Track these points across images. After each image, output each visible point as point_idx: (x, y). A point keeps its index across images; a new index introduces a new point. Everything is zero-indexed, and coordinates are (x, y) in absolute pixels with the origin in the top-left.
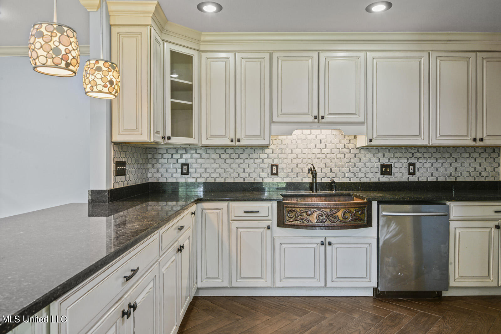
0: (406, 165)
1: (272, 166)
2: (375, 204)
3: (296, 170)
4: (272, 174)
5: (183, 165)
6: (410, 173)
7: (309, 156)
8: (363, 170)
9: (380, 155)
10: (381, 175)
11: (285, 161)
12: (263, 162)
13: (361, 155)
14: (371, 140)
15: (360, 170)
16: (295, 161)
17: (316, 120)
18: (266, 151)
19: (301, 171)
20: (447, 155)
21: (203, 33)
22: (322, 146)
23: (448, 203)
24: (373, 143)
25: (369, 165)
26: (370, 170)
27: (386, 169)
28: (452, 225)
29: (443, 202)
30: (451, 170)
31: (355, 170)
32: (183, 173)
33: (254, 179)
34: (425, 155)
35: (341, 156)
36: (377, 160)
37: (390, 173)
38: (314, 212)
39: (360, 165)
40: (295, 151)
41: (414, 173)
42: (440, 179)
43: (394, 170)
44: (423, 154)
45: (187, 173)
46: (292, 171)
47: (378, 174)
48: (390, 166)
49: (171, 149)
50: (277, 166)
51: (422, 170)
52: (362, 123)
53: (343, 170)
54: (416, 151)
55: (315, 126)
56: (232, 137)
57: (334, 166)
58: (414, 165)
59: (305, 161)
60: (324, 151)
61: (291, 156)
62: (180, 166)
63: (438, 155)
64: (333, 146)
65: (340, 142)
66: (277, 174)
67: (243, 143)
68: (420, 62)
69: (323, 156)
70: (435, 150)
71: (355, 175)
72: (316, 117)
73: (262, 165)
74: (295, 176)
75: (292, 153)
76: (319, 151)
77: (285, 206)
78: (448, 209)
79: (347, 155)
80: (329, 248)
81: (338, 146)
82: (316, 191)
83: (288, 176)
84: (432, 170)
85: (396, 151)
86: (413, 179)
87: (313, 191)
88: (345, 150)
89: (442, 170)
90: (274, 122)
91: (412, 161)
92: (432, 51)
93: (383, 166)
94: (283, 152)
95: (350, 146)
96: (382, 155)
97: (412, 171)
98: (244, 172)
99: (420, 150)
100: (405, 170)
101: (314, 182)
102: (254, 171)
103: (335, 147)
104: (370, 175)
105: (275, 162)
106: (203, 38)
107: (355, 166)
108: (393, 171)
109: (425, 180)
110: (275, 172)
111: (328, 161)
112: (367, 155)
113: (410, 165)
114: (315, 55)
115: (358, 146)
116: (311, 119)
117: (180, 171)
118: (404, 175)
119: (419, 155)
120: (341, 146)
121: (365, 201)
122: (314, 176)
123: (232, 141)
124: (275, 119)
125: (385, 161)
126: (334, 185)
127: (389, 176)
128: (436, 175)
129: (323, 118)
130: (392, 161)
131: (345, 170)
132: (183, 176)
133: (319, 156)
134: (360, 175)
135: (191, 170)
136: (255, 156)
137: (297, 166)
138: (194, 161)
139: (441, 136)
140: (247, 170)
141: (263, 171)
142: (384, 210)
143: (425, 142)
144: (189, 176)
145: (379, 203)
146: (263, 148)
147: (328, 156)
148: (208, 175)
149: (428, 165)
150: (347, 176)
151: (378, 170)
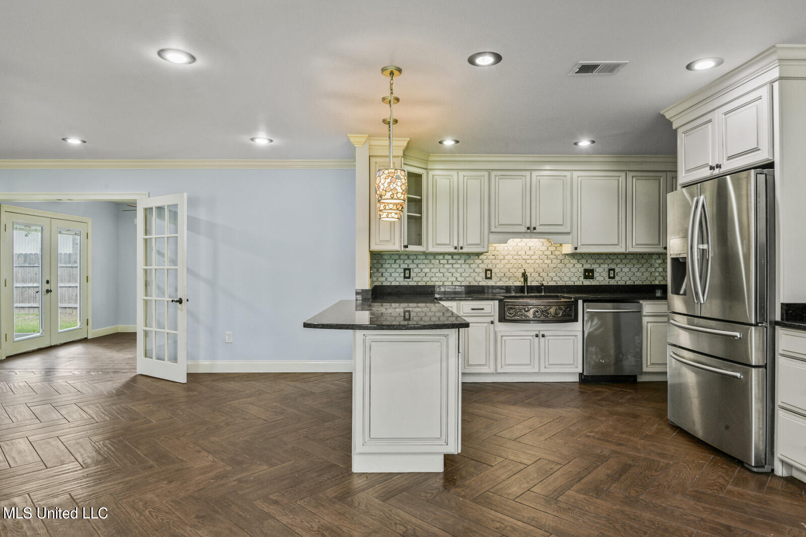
0: (607, 270)
1: (486, 270)
2: (580, 302)
3: (509, 274)
4: (487, 278)
5: (405, 270)
6: (610, 278)
7: (519, 261)
8: (568, 275)
9: (583, 261)
10: (584, 279)
11: (498, 266)
12: (478, 267)
13: (566, 261)
14: (576, 249)
15: (565, 274)
16: (507, 266)
17: (529, 231)
18: (481, 257)
19: (512, 275)
20: (643, 261)
21: (431, 155)
22: (531, 252)
23: (641, 302)
24: (578, 251)
25: (573, 270)
26: (574, 275)
27: (589, 274)
28: (645, 320)
29: (637, 301)
30: (647, 274)
31: (561, 274)
32: (405, 277)
33: (470, 283)
34: (624, 261)
35: (549, 261)
36: (581, 266)
37: (592, 277)
38: (531, 309)
39: (566, 270)
40: (506, 257)
41: (614, 278)
42: (638, 283)
43: (596, 274)
44: (621, 261)
45: (409, 277)
46: (505, 275)
47: (582, 279)
48: (592, 271)
49: (394, 255)
50: (491, 270)
51: (620, 274)
52: (569, 233)
53: (550, 275)
54: (615, 257)
55: (527, 235)
56: (456, 245)
57: (541, 271)
58: (614, 270)
59: (516, 266)
60: (533, 257)
61: (504, 262)
62: (402, 270)
63: (635, 261)
64: (541, 252)
65: (548, 249)
66: (490, 278)
67: (464, 250)
68: (619, 180)
69: (532, 261)
70: (632, 257)
71: (561, 280)
72: (528, 228)
73: (477, 270)
74: (507, 280)
75: (504, 259)
76: (528, 257)
77: (506, 304)
78: (641, 306)
79: (554, 261)
80: (542, 339)
81: (546, 253)
82: (527, 293)
83: (501, 280)
84: (630, 274)
85: (598, 257)
86: (613, 282)
87: (524, 293)
88: (552, 257)
89: (639, 274)
90: (492, 232)
91: (612, 266)
92: (629, 171)
93: (586, 271)
94: (496, 258)
95: (557, 253)
96: (585, 260)
97: (612, 275)
98: (461, 276)
99: (619, 257)
100: (605, 274)
101: (526, 285)
102: (470, 276)
103: (543, 253)
104: (574, 279)
105: (490, 267)
106: (431, 159)
107: (561, 271)
108: (595, 276)
109: (624, 284)
110: (489, 276)
111: (537, 266)
112: (572, 261)
113: (610, 270)
114: (528, 174)
115: (563, 253)
116: (524, 229)
117: (402, 275)
118: (604, 279)
119: (619, 261)
120: (549, 253)
121: (573, 300)
122: (526, 280)
123: (456, 248)
124: (493, 230)
125: (588, 266)
126: (543, 287)
127: (591, 280)
128: (633, 279)
129: (535, 229)
130: (594, 266)
131: (552, 274)
132: (406, 280)
133: (528, 261)
134: (566, 279)
135: (412, 275)
136: (470, 261)
137: (509, 271)
138: (415, 266)
139: (637, 245)
140: (463, 275)
141: (479, 275)
142: (588, 308)
143: (623, 250)
144: (411, 280)
145: (584, 301)
146: (478, 255)
147: (537, 261)
148: (428, 279)
149: (626, 270)
150: (553, 280)
151: (582, 275)
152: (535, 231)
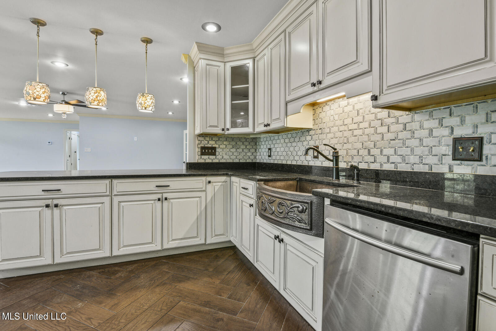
4: (314, 157)
8: (418, 151)
9: (453, 121)
10: (454, 160)
11: (324, 142)
12: (308, 144)
13: (415, 125)
14: (376, 98)
15: (412, 150)
18: (311, 133)
22: (360, 119)
25: (429, 141)
26: (431, 151)
31: (403, 151)
35: (384, 129)
36: (447, 132)
37: (478, 157)
39: (414, 143)
40: (332, 130)
43: (489, 150)
45: (271, 156)
47: (449, 160)
48: (478, 141)
50: (318, 148)
53: (385, 152)
56: (265, 122)
57: (372, 146)
60: (362, 125)
62: (268, 150)
66: (317, 157)
69: (361, 132)
71: (404, 160)
75: (330, 132)
76: (355, 126)
79: (393, 128)
88: (389, 120)
93: (459, 141)
94: (323, 131)
96: (458, 119)
101: (336, 166)
103: (376, 117)
104: (432, 160)
105: (317, 143)
107: (404, 144)
108: (486, 153)
111: (365, 138)
112: (426, 125)
117: (268, 154)
125: (465, 132)
126: (355, 172)
127: (475, 164)
129: (320, 82)
130: (485, 130)
131: (388, 151)
132: (269, 158)
133: (356, 133)
134: (413, 159)
135: (272, 153)
138: (273, 146)
140: (298, 153)
147: (367, 131)
148: (279, 158)
150: (391, 161)
151: (449, 151)
152: (322, 86)
